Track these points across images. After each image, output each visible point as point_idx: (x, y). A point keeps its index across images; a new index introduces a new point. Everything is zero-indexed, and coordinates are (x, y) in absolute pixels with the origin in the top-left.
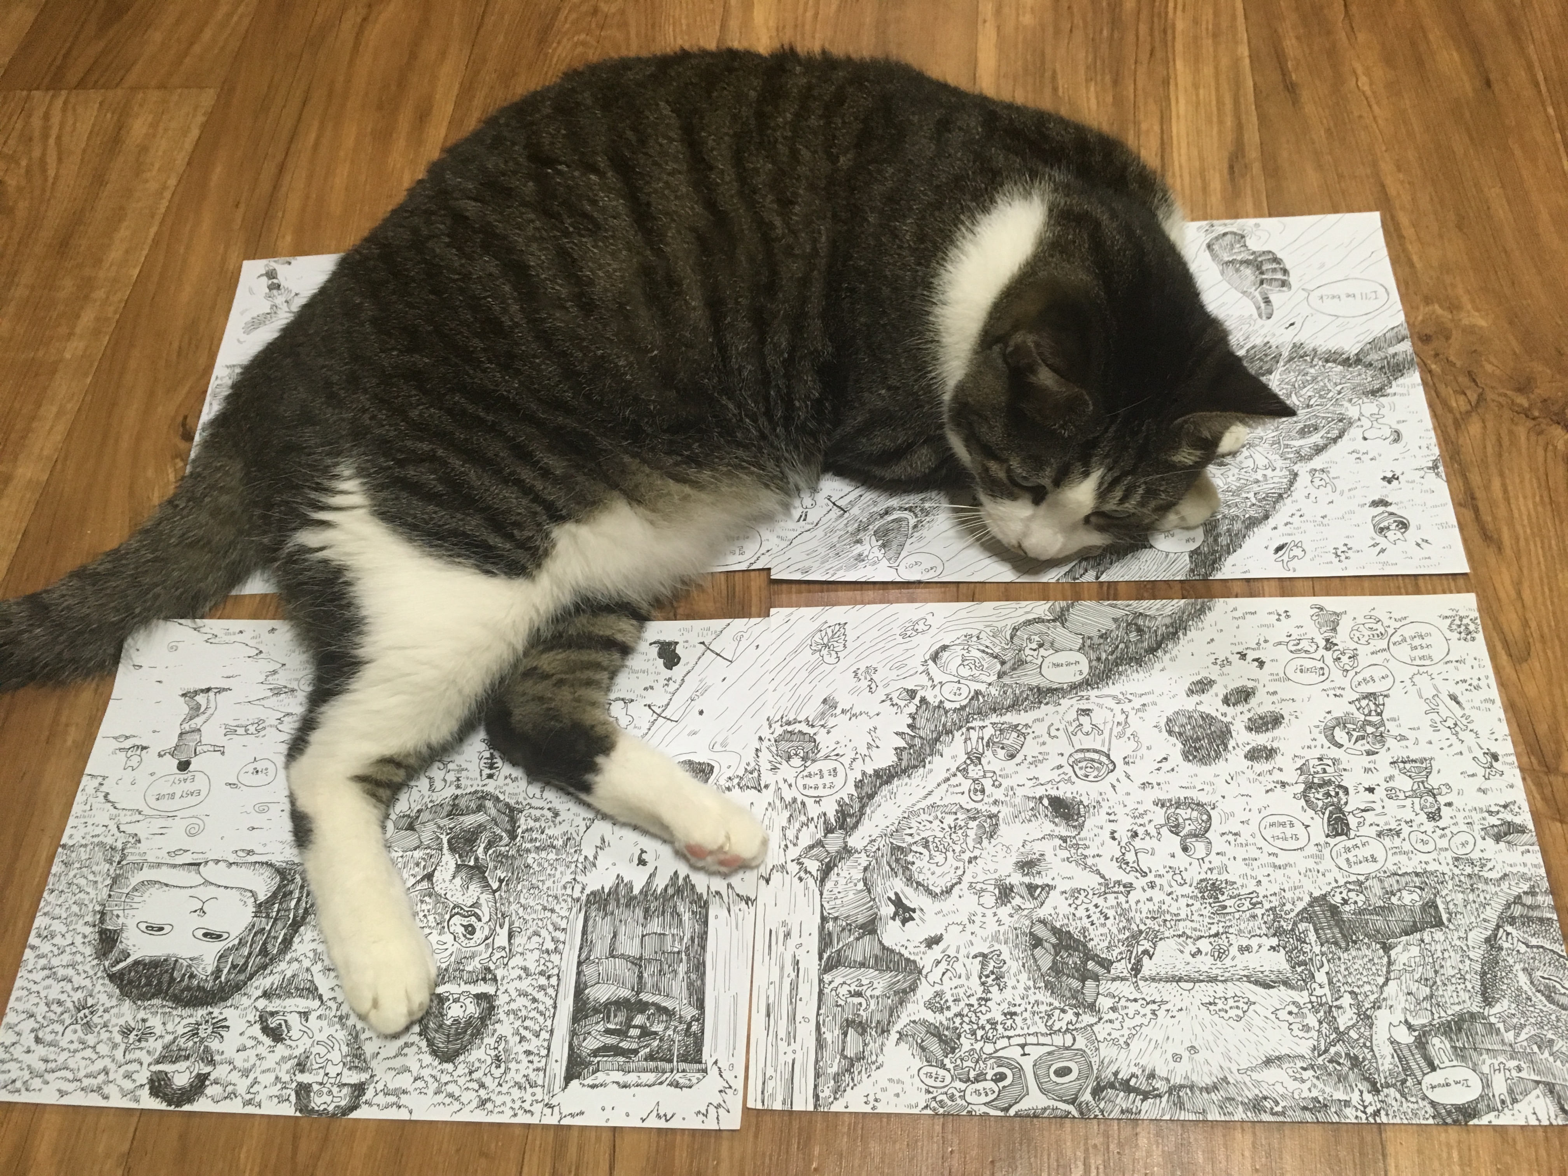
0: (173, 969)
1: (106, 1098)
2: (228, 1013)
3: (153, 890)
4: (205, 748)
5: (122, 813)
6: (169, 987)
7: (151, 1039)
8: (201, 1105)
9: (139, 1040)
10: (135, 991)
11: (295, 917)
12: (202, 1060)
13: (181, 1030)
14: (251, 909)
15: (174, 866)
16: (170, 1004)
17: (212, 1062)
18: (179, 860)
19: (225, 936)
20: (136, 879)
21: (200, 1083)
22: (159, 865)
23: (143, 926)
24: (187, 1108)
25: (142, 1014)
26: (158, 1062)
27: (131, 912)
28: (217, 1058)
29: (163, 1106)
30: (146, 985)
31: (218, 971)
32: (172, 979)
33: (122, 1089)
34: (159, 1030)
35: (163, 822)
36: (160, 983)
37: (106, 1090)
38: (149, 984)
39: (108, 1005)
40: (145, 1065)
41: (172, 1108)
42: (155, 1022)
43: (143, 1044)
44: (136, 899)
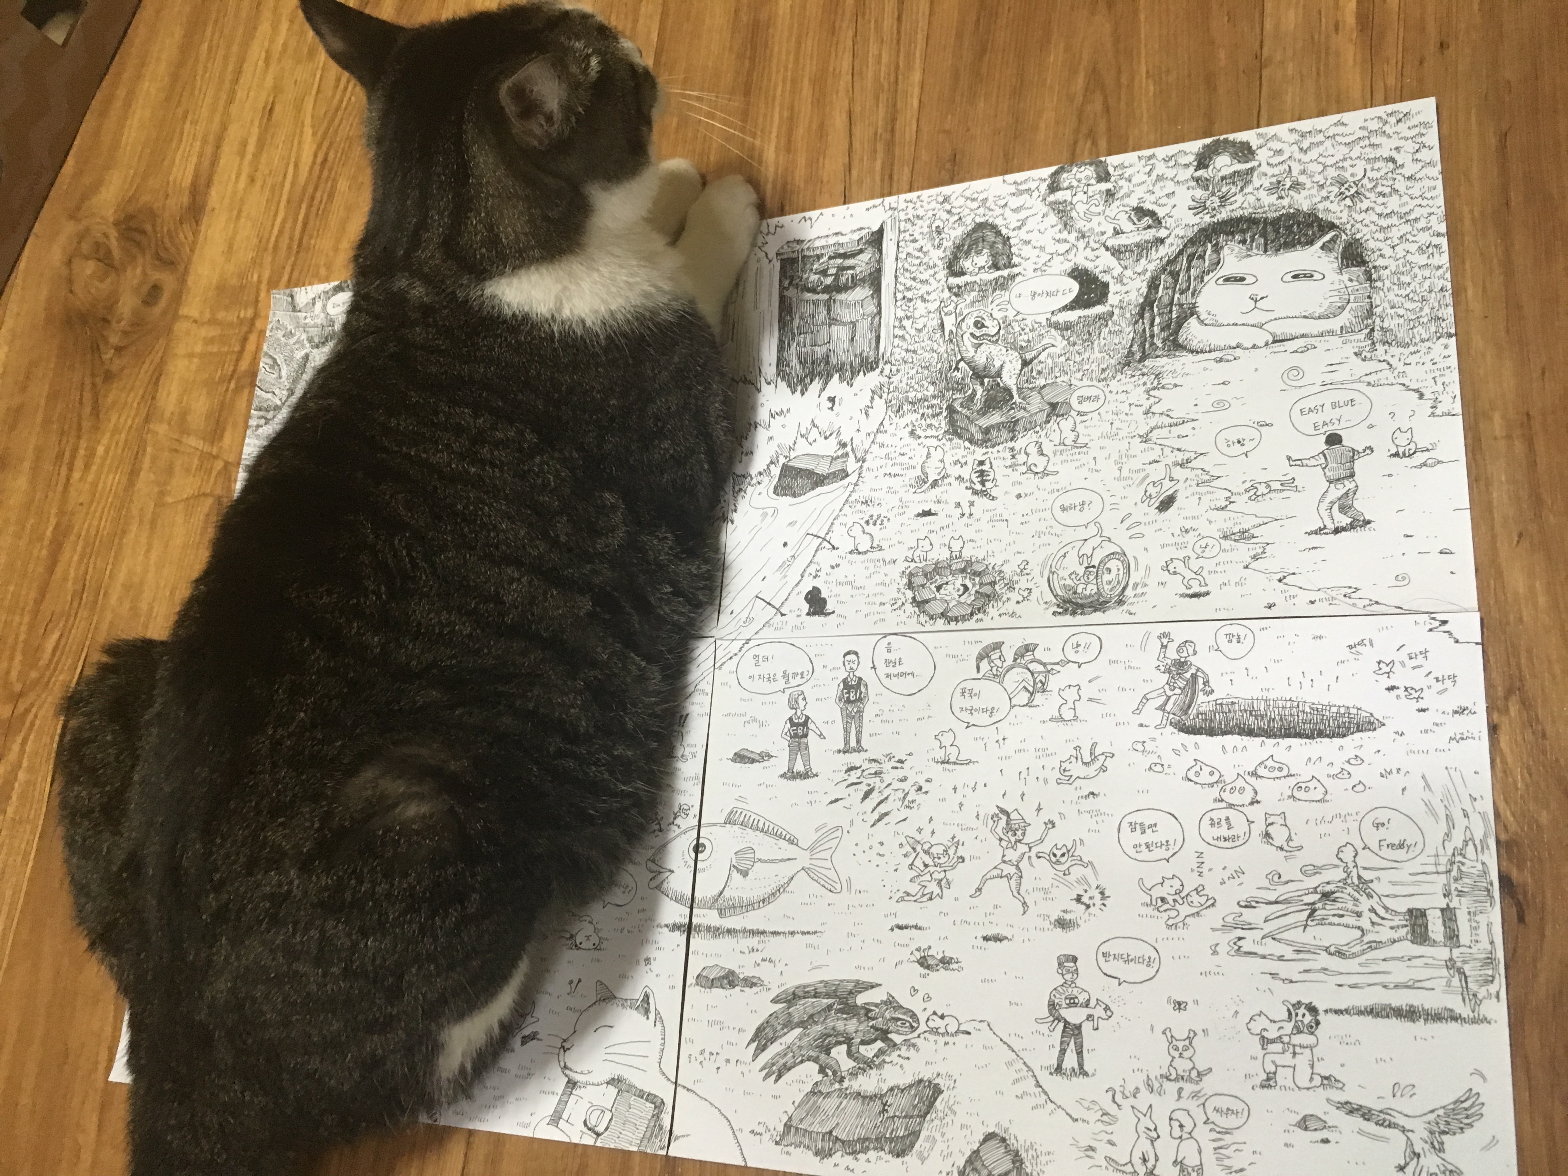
0: (1266, 244)
1: (1291, 131)
2: (1197, 219)
3: (1319, 311)
4: (1313, 462)
5: (1391, 380)
6: (1264, 228)
7: (1267, 184)
8: (1196, 146)
9: (1279, 182)
10: (1301, 219)
11: (1152, 309)
12: (1207, 180)
13: (1239, 198)
14: (1201, 309)
15: (1303, 336)
16: (1257, 216)
17: (1198, 180)
18: (1300, 342)
19: (1221, 281)
20: (1345, 318)
21: (1203, 161)
22: (1322, 335)
23: (1317, 276)
24: (1208, 141)
25: (1286, 202)
26: (1252, 169)
27: (1337, 286)
28: (1194, 184)
29: (1231, 137)
30: (1292, 226)
31: (1217, 249)
32: (1264, 235)
33: (1279, 140)
34: (1262, 194)
35: (1336, 377)
36: (1277, 231)
37: (1295, 137)
38: (1289, 228)
39: (1327, 204)
40: (1264, 164)
41: (1222, 138)
42: (1269, 200)
43: (1274, 180)
44: (1337, 299)
